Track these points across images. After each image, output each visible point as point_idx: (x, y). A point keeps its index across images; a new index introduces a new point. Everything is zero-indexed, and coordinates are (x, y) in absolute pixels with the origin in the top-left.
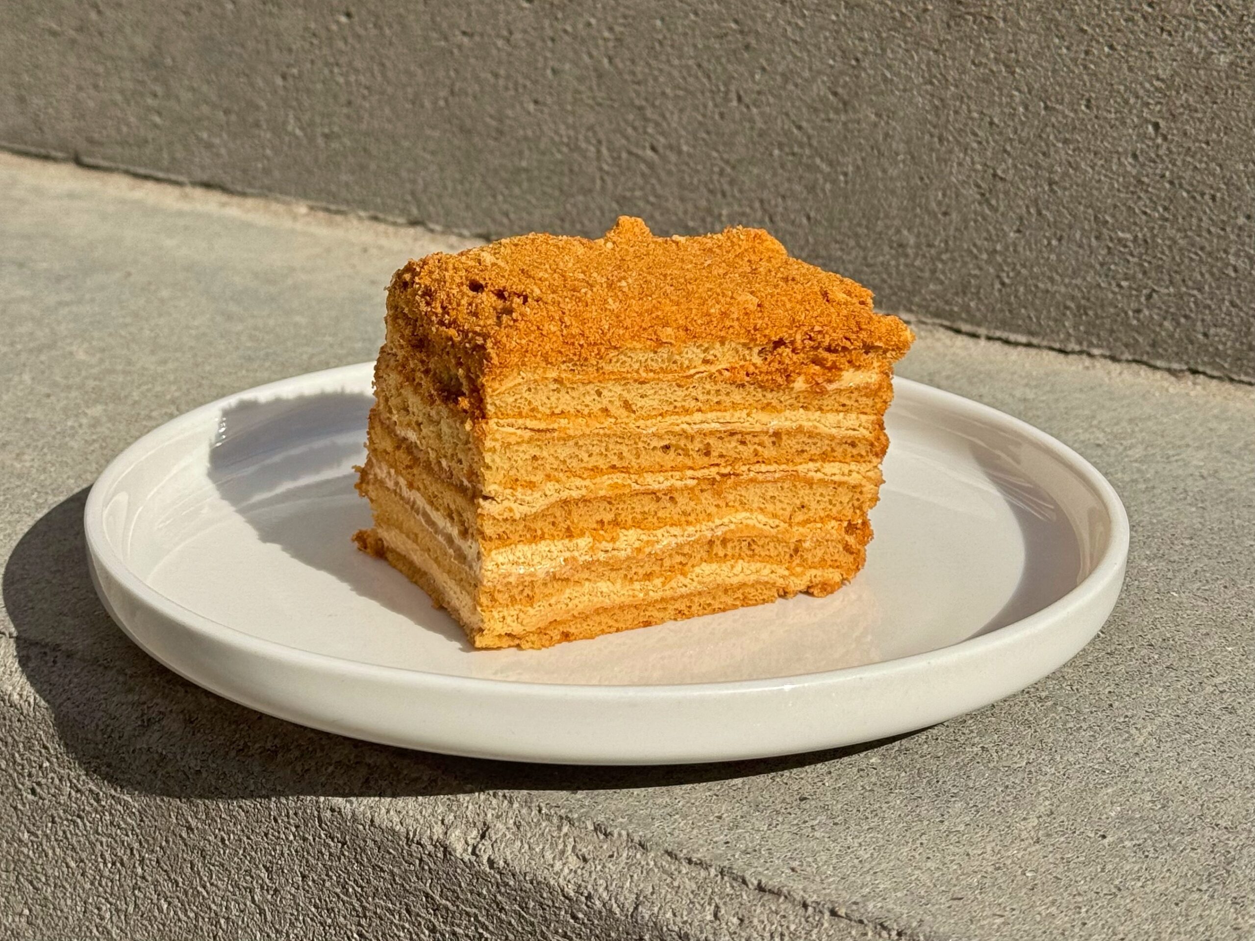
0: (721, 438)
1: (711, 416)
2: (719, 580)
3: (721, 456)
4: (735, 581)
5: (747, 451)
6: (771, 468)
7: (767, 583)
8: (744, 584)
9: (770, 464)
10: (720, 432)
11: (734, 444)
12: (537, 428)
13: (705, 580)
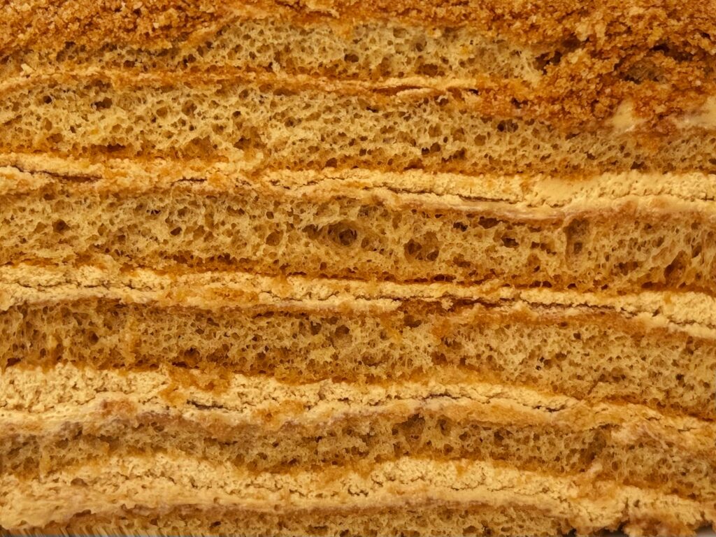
0: (460, 227)
1: (444, 179)
2: (434, 492)
3: (460, 262)
4: (466, 497)
5: (514, 259)
6: (560, 297)
7: (533, 508)
8: (484, 505)
9: (561, 290)
10: (459, 213)
11: (488, 242)
12: (61, 171)
13: (403, 488)
